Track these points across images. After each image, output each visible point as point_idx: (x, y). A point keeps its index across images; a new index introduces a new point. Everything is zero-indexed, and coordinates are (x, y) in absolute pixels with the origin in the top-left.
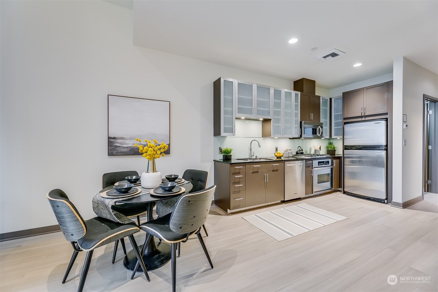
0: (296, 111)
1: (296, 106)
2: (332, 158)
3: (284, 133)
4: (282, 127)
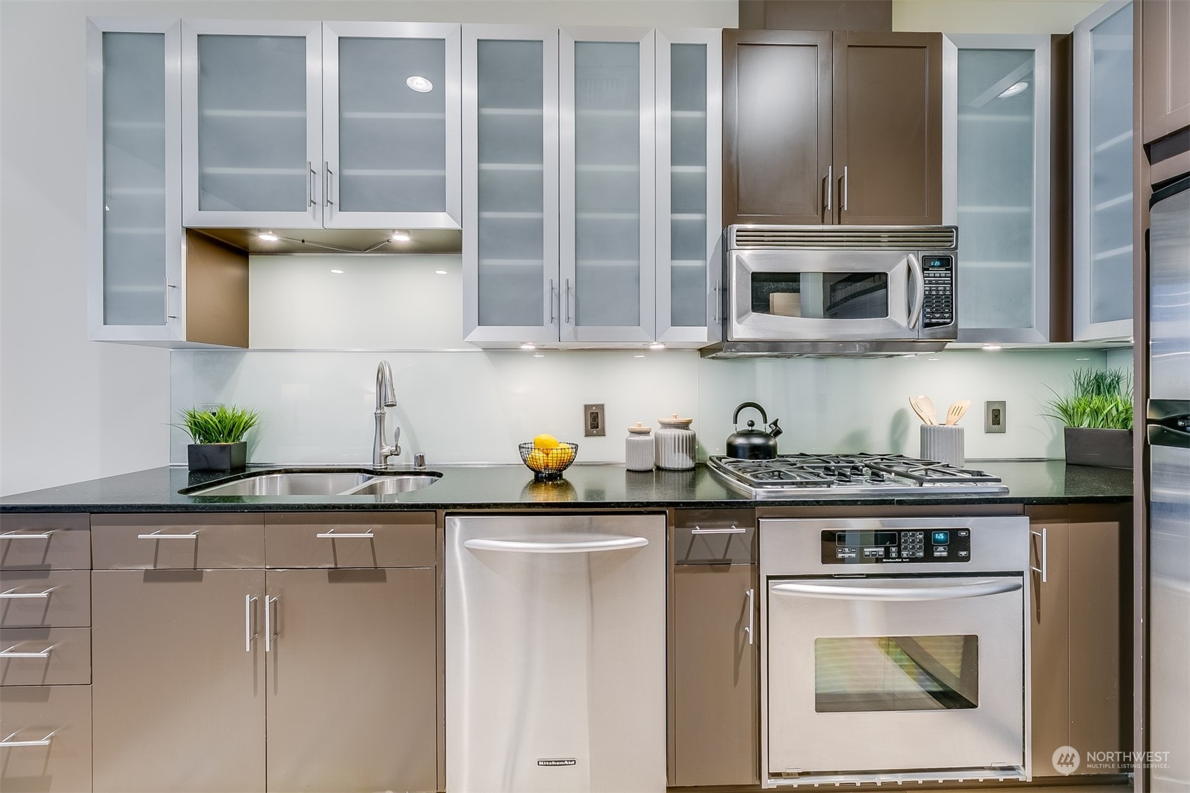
0: (688, 164)
2: (1019, 507)
3: (572, 314)
4: (549, 274)
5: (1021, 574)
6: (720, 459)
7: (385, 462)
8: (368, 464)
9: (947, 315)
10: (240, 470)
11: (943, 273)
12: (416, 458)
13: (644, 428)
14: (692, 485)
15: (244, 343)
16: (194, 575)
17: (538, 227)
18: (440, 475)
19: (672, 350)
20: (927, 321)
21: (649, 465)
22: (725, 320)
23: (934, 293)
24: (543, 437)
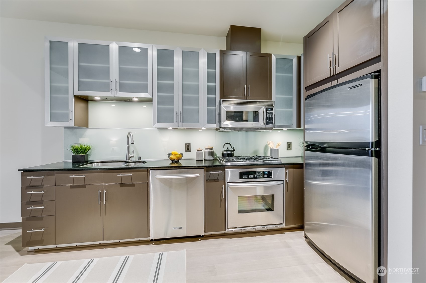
1: (211, 74)
2: (283, 166)
3: (182, 120)
4: (176, 110)
5: (283, 180)
6: (220, 157)
7: (130, 159)
8: (125, 160)
9: (272, 122)
10: (87, 162)
11: (271, 112)
12: (139, 158)
13: (201, 149)
14: (213, 163)
15: (87, 126)
16: (84, 186)
17: (173, 97)
18: (146, 162)
19: (208, 129)
20: (267, 123)
21: (203, 159)
22: (220, 122)
23: (269, 116)
24: (174, 152)
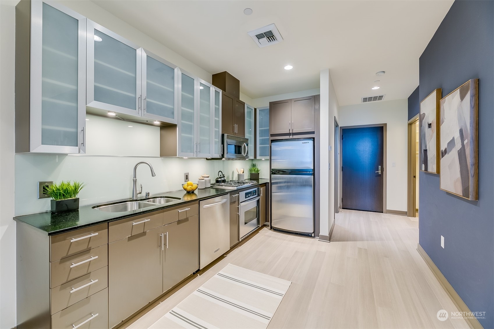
0: (217, 118)
1: (217, 110)
2: (259, 185)
4: (195, 140)
7: (137, 196)
9: (248, 154)
16: (144, 234)
22: (223, 153)
